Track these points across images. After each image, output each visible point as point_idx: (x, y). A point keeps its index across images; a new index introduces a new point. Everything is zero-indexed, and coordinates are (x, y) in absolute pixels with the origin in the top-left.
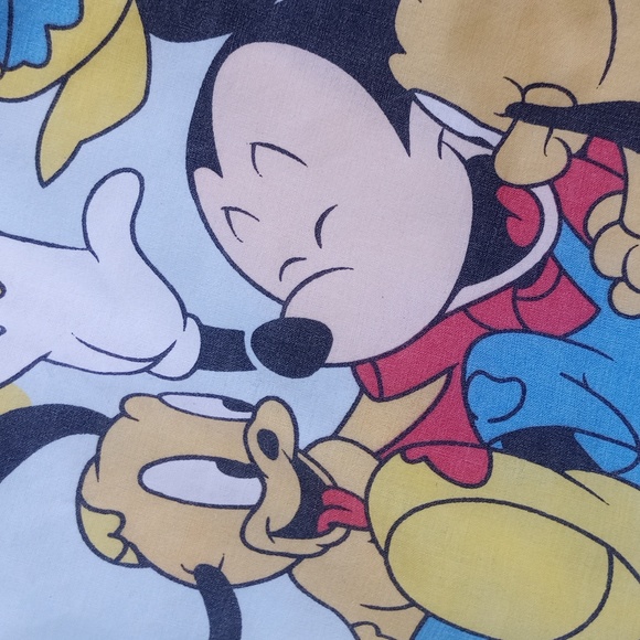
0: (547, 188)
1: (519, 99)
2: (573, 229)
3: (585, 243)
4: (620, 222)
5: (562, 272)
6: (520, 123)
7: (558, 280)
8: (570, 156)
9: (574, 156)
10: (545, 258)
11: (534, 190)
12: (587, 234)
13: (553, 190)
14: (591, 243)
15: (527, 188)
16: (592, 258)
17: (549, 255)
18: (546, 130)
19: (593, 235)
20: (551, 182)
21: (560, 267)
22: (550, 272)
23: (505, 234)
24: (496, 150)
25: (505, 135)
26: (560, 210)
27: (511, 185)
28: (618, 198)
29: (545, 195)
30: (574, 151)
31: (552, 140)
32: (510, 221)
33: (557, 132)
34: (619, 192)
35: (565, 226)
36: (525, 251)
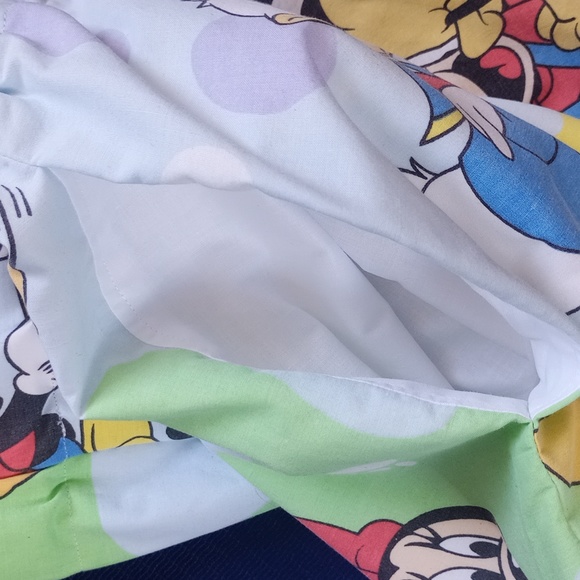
0: (503, 38)
1: (447, 13)
2: (535, 43)
3: (548, 45)
4: (558, 20)
5: (549, 68)
6: (459, 22)
7: (551, 75)
8: (500, 14)
9: (502, 12)
11: (498, 44)
12: (545, 39)
13: (508, 36)
14: (552, 42)
15: (493, 47)
16: (558, 47)
17: (536, 66)
18: (475, 14)
19: (549, 38)
20: (502, 33)
21: (546, 67)
22: (544, 73)
24: (460, 47)
25: (458, 36)
26: (520, 41)
27: (484, 54)
28: (546, 9)
29: (505, 41)
30: (500, 10)
31: (484, 16)
32: (502, 71)
33: (482, 10)
34: (543, 7)
35: (529, 46)
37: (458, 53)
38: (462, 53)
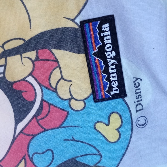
0: (30, 77)
1: (2, 50)
2: (46, 88)
4: (62, 78)
5: (50, 104)
7: (49, 108)
8: (33, 62)
9: (35, 61)
10: (41, 102)
11: (26, 79)
12: (52, 87)
13: (33, 77)
14: (55, 90)
15: (24, 80)
16: (58, 95)
17: (43, 100)
18: (19, 56)
19: (54, 87)
20: (31, 74)
21: (48, 103)
22: (46, 106)
23: (24, 99)
24: (4, 73)
25: (5, 66)
26: (39, 83)
27: (17, 81)
28: (58, 69)
30: (33, 59)
31: (23, 59)
32: (24, 94)
33: (24, 55)
34: (57, 67)
35: (43, 88)
36: (33, 102)
37: (2, 75)
38: (4, 76)
